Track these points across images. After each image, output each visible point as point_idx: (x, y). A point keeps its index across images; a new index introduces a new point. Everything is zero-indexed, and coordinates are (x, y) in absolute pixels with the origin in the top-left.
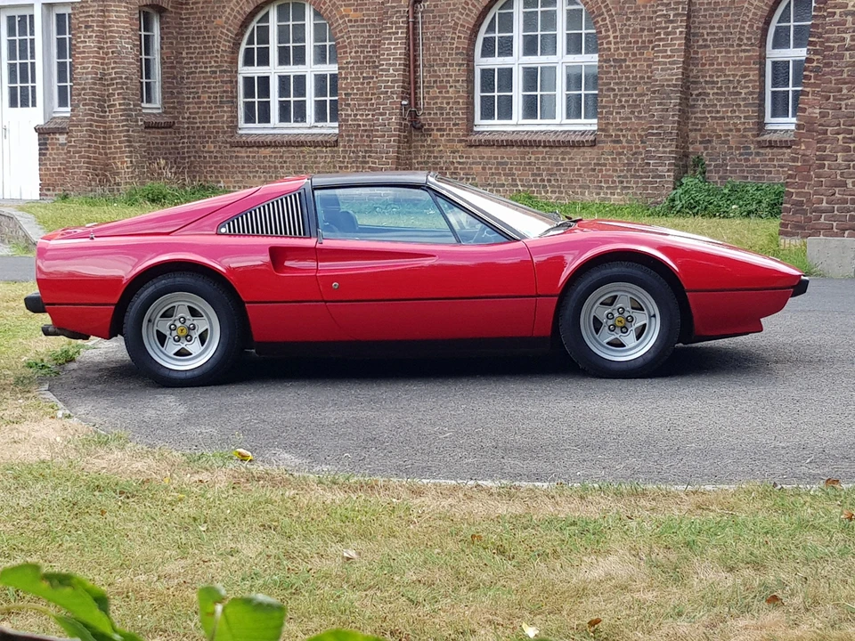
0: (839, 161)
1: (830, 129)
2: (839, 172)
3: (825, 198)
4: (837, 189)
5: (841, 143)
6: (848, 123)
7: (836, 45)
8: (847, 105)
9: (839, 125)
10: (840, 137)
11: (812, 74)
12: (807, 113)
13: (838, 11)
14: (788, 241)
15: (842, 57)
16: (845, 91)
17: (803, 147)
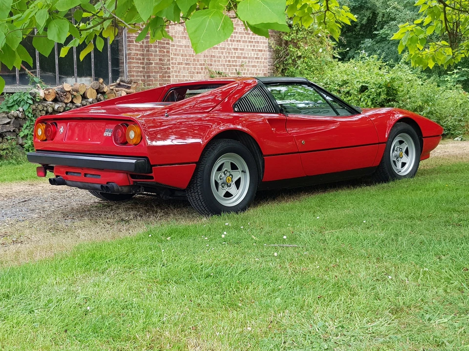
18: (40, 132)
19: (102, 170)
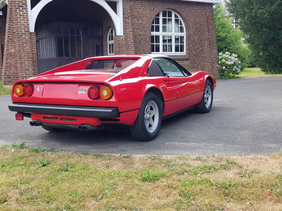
0: (26, 63)
1: (22, 55)
2: (27, 66)
3: (24, 73)
4: (27, 71)
5: (26, 59)
6: (27, 54)
7: (20, 33)
8: (26, 49)
9: (25, 54)
10: (26, 57)
11: (10, 40)
12: (9, 51)
13: (19, 23)
14: (7, 86)
15: (23, 36)
16: (25, 45)
17: (9, 60)
18: (18, 91)
19: (77, 116)
